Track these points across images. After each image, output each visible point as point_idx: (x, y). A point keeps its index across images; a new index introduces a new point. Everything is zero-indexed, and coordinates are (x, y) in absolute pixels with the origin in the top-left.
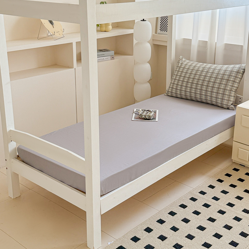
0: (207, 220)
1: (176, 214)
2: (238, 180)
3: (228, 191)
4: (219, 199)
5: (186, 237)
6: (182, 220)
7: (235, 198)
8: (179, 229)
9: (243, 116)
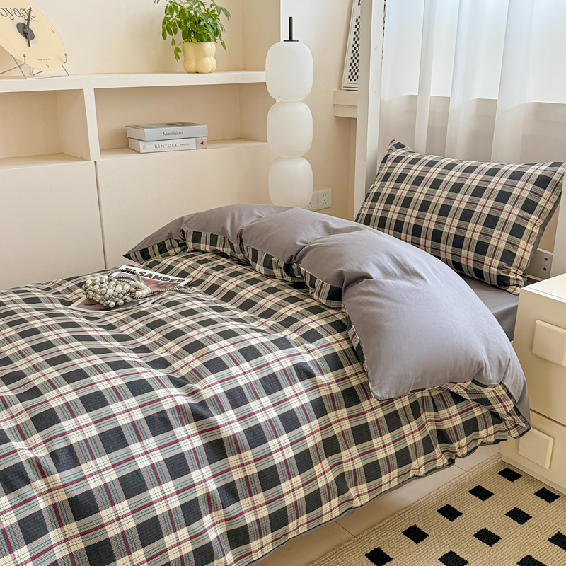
9: (538, 322)
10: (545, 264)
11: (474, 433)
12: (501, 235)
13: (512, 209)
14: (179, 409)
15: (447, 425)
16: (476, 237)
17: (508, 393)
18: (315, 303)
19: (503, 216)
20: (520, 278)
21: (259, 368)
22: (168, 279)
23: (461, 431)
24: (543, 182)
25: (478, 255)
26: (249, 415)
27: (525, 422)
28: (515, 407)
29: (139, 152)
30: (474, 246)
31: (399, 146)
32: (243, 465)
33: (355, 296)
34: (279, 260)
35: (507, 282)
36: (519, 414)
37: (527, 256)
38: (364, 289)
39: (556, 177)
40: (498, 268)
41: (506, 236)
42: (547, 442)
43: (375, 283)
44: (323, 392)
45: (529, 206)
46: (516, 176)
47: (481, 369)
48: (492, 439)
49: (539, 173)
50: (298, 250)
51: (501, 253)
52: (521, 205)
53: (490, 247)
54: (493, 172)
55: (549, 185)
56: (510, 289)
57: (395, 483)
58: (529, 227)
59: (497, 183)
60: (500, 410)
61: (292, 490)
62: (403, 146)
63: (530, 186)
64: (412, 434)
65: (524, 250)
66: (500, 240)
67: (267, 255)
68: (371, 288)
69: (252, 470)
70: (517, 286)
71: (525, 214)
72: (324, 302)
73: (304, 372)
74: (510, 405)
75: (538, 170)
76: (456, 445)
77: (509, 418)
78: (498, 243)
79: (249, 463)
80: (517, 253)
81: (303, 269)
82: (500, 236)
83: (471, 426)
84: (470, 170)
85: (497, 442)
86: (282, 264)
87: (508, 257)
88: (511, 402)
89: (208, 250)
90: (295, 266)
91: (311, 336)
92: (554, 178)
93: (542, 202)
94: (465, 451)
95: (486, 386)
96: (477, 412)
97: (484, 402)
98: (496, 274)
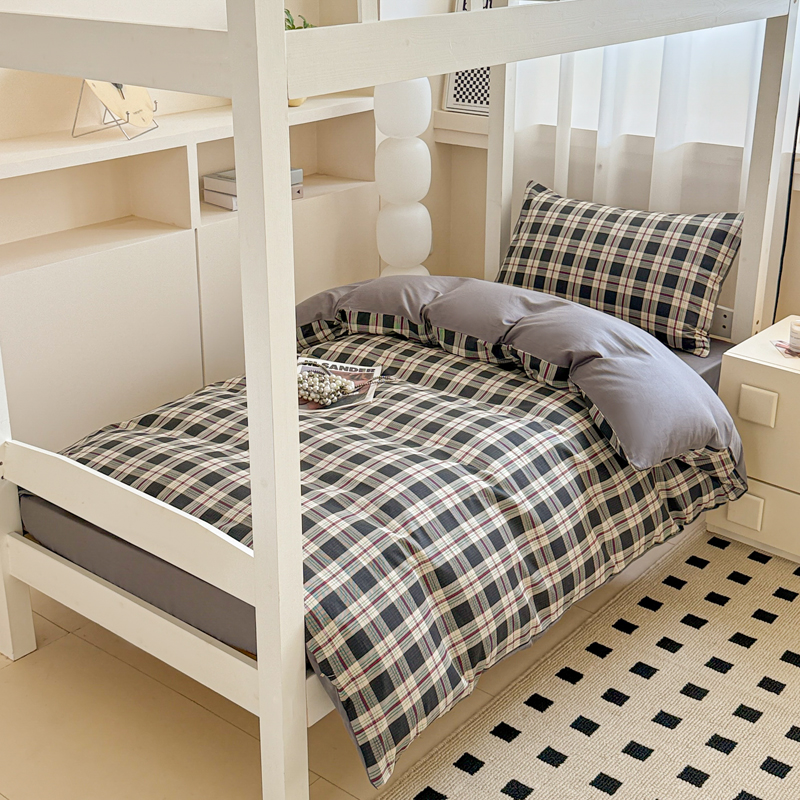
0: (654, 720)
1: (551, 703)
2: (729, 578)
3: (704, 618)
4: (681, 646)
5: (592, 784)
6: (572, 726)
7: (730, 640)
8: (566, 757)
9: (743, 386)
10: (725, 321)
11: (699, 499)
12: (682, 295)
13: (691, 267)
14: (484, 492)
15: (676, 493)
16: (656, 298)
17: (731, 457)
18: (540, 385)
19: (683, 274)
20: (705, 339)
21: (528, 451)
22: (356, 370)
23: (688, 498)
24: (719, 236)
25: (659, 317)
26: (534, 494)
27: (744, 483)
28: (735, 471)
29: (231, 210)
30: (655, 307)
31: (540, 188)
32: (538, 538)
33: (589, 375)
34: (486, 342)
35: (692, 344)
36: (738, 476)
37: (710, 316)
38: (597, 368)
39: (732, 231)
40: (683, 330)
41: (688, 296)
42: (759, 503)
43: (606, 362)
44: (581, 470)
45: (708, 263)
46: (691, 230)
47: (714, 435)
48: (713, 504)
49: (714, 226)
50: (506, 330)
51: (684, 314)
52: (700, 262)
53: (672, 308)
54: (663, 226)
55: (726, 240)
56: (696, 352)
57: (642, 551)
58: (709, 284)
59: (671, 239)
60: (721, 473)
61: (575, 558)
62: (545, 189)
63: (706, 242)
64: (653, 502)
65: (706, 310)
66: (681, 300)
67: (469, 338)
68: (605, 367)
69: (546, 541)
70: (704, 348)
71: (705, 272)
72: (551, 383)
73: (564, 453)
74: (730, 467)
75: (712, 223)
76: (685, 511)
77: (728, 482)
78: (680, 303)
79: (543, 535)
80: (701, 314)
81: (520, 352)
83: (696, 492)
84: (637, 222)
85: (717, 506)
86: (490, 346)
87: (692, 318)
88: (732, 465)
89: (381, 332)
90: (504, 347)
91: (555, 418)
92: (730, 232)
93: (720, 258)
94: (691, 517)
95: (718, 451)
96: (700, 478)
97: (709, 467)
98: (681, 336)
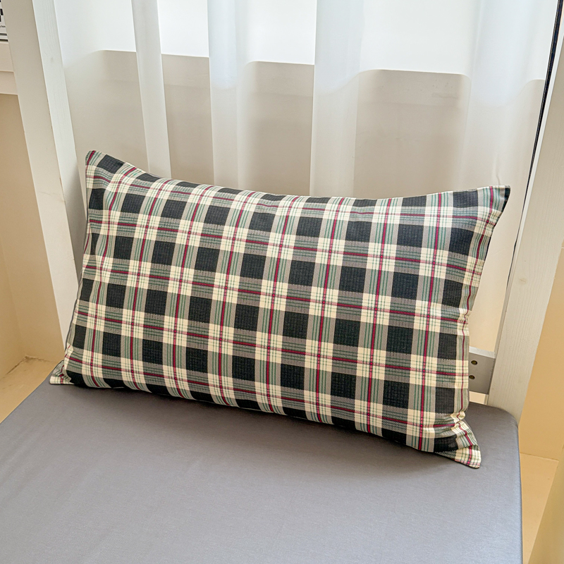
12: (424, 362)
13: (429, 308)
16: (380, 375)
19: (418, 325)
20: (466, 427)
24: (461, 241)
25: (390, 408)
30: (379, 391)
31: (112, 164)
35: (452, 446)
39: (478, 228)
40: (435, 426)
41: (433, 362)
45: (452, 294)
46: (410, 236)
51: (433, 397)
52: (441, 297)
53: (411, 389)
54: (359, 232)
55: (471, 246)
56: (460, 456)
58: (459, 331)
59: (382, 258)
62: (121, 164)
63: (444, 256)
65: (461, 375)
70: (470, 447)
71: (451, 310)
78: (424, 379)
80: (456, 387)
82: (424, 366)
87: (445, 400)
92: (475, 230)
93: (466, 280)
98: (433, 437)
